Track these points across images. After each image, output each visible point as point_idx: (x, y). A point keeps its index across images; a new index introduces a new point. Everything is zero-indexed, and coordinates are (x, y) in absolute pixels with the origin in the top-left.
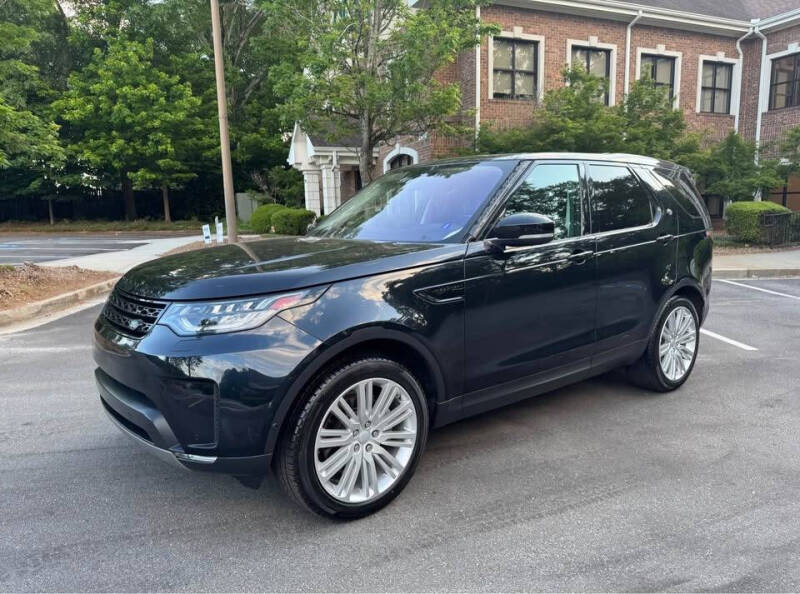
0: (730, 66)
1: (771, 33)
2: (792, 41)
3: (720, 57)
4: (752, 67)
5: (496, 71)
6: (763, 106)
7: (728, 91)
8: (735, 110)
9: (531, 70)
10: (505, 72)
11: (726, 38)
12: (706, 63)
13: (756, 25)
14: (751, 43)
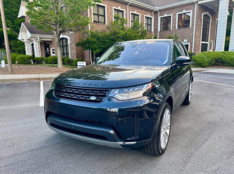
0: (151, 18)
1: (160, 11)
2: (165, 13)
3: (149, 16)
4: (156, 19)
5: (94, 14)
6: (159, 30)
7: (151, 25)
8: (153, 30)
9: (103, 14)
10: (96, 14)
11: (150, 11)
12: (146, 17)
13: (157, 8)
14: (156, 13)
